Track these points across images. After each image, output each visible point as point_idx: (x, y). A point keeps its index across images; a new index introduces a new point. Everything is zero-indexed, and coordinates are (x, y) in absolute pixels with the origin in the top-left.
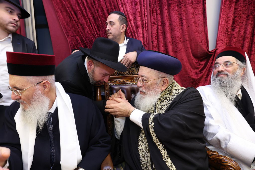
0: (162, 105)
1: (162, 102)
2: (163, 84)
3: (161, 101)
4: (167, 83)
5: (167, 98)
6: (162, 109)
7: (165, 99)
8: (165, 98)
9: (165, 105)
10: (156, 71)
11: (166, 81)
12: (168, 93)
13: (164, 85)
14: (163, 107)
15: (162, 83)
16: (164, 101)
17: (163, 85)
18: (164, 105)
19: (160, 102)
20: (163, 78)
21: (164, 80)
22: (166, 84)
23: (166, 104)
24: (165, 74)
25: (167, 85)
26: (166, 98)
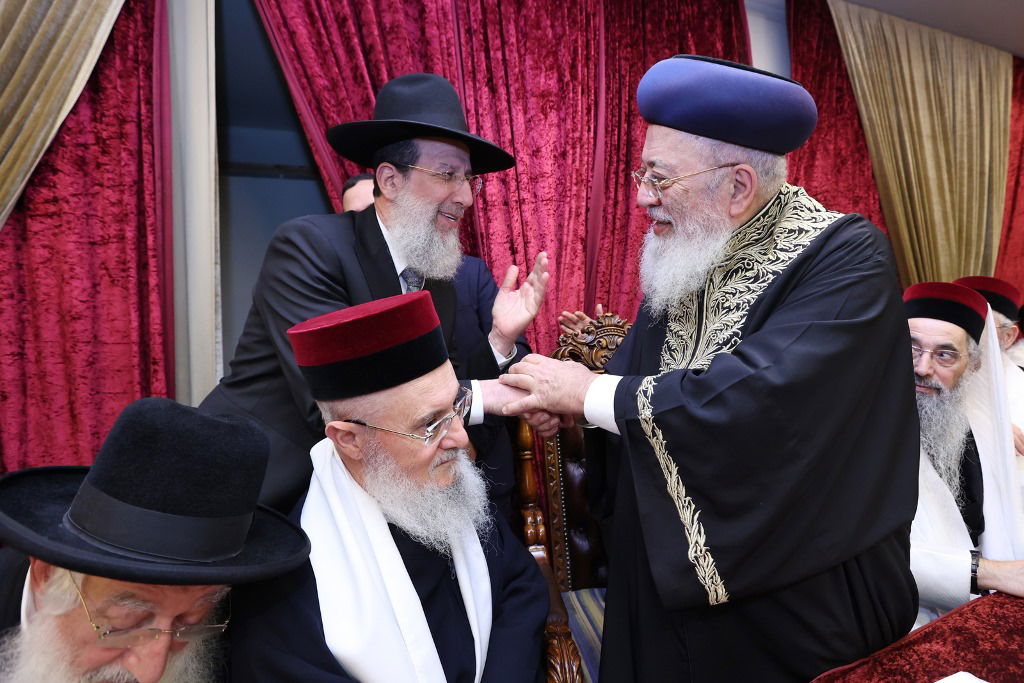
0: (727, 293)
1: (731, 277)
2: (733, 191)
3: (728, 272)
4: (749, 185)
5: (748, 264)
6: (725, 305)
7: (740, 267)
8: (743, 264)
9: (737, 295)
10: (701, 138)
11: (745, 179)
12: (757, 240)
13: (740, 197)
14: (727, 300)
15: (732, 186)
16: (736, 271)
17: (734, 196)
18: (734, 295)
19: (722, 277)
20: (733, 165)
21: (737, 172)
22: (746, 193)
23: (741, 292)
24: (743, 148)
25: (748, 195)
26: (746, 261)
